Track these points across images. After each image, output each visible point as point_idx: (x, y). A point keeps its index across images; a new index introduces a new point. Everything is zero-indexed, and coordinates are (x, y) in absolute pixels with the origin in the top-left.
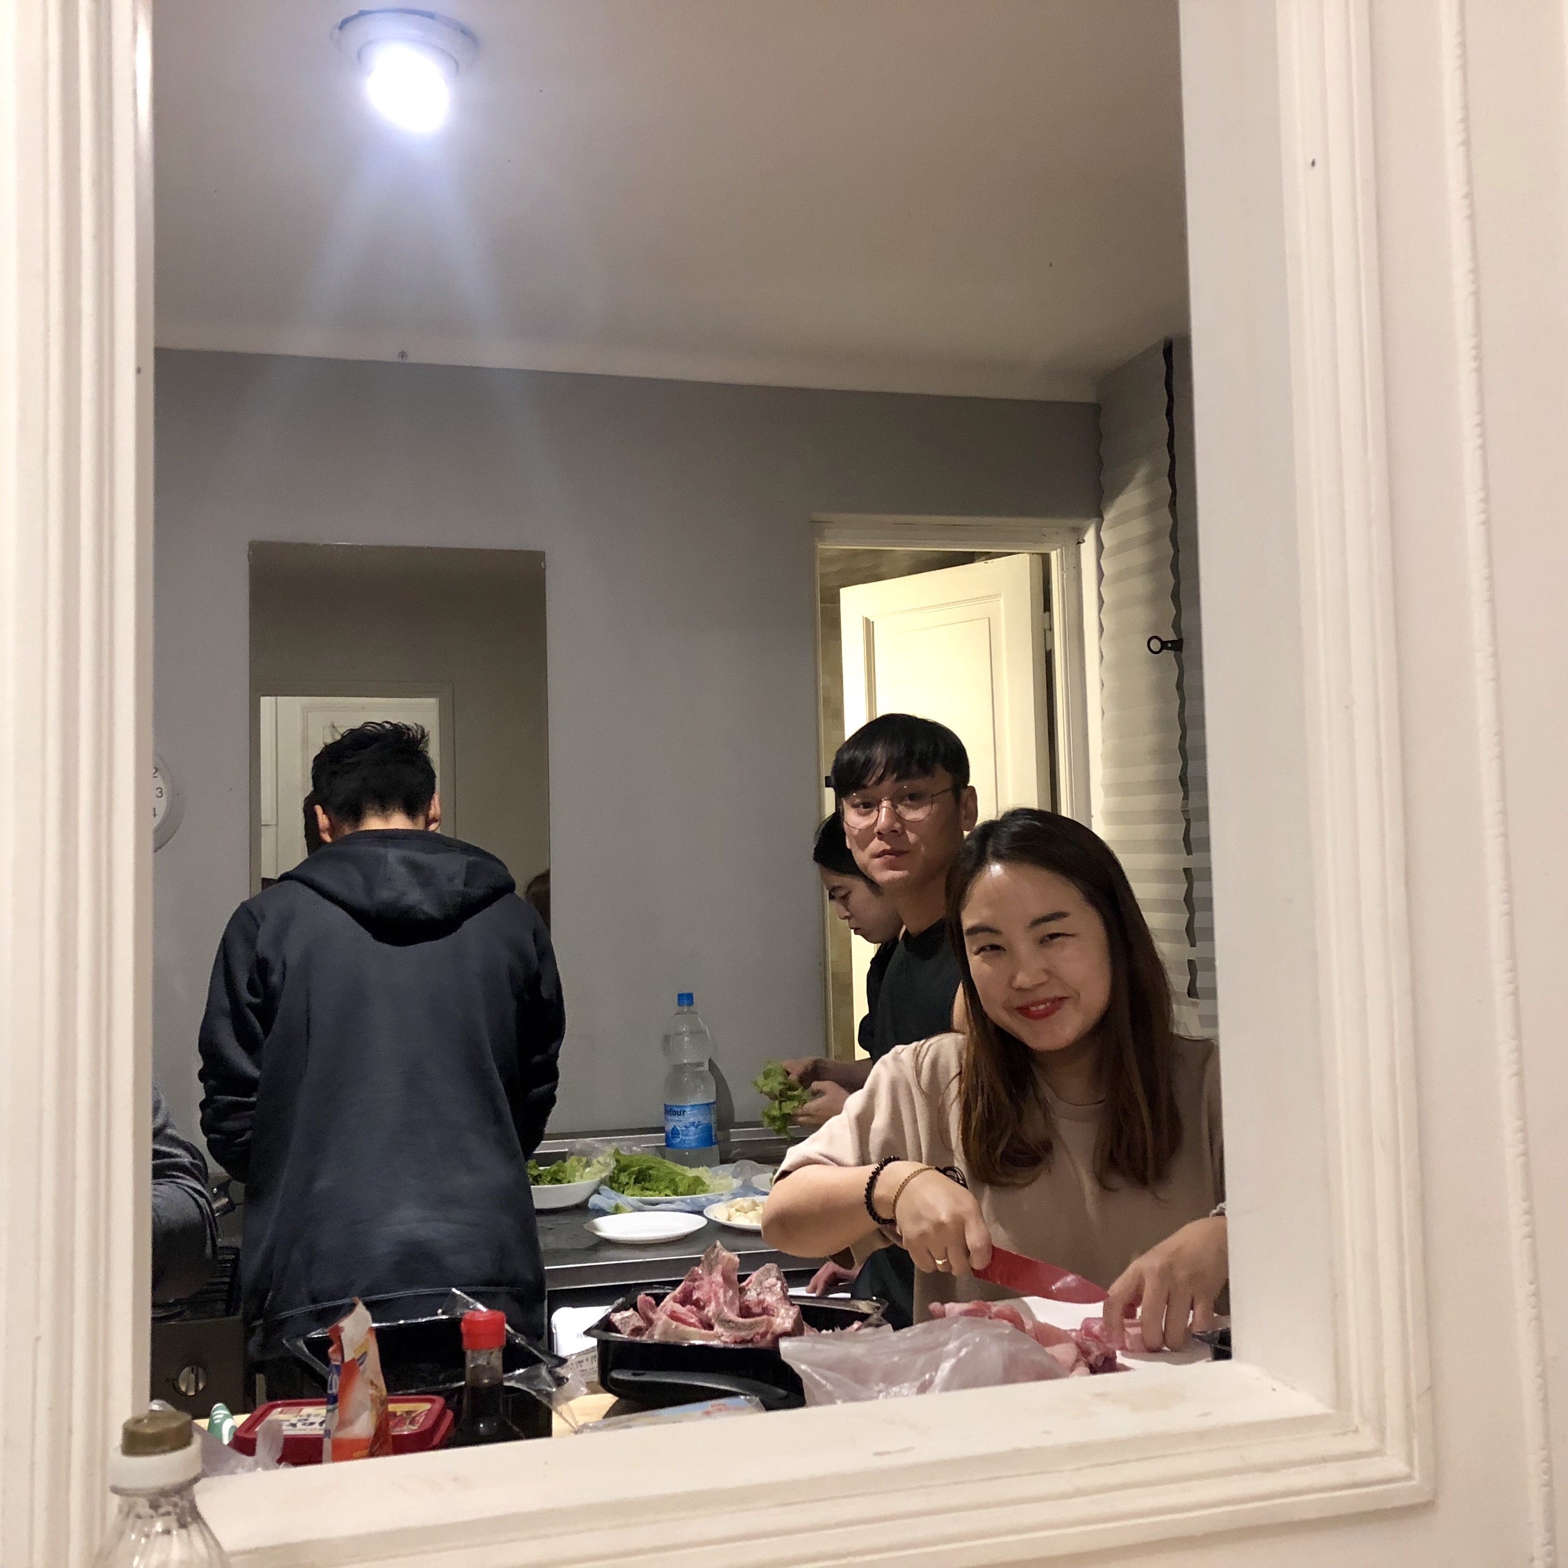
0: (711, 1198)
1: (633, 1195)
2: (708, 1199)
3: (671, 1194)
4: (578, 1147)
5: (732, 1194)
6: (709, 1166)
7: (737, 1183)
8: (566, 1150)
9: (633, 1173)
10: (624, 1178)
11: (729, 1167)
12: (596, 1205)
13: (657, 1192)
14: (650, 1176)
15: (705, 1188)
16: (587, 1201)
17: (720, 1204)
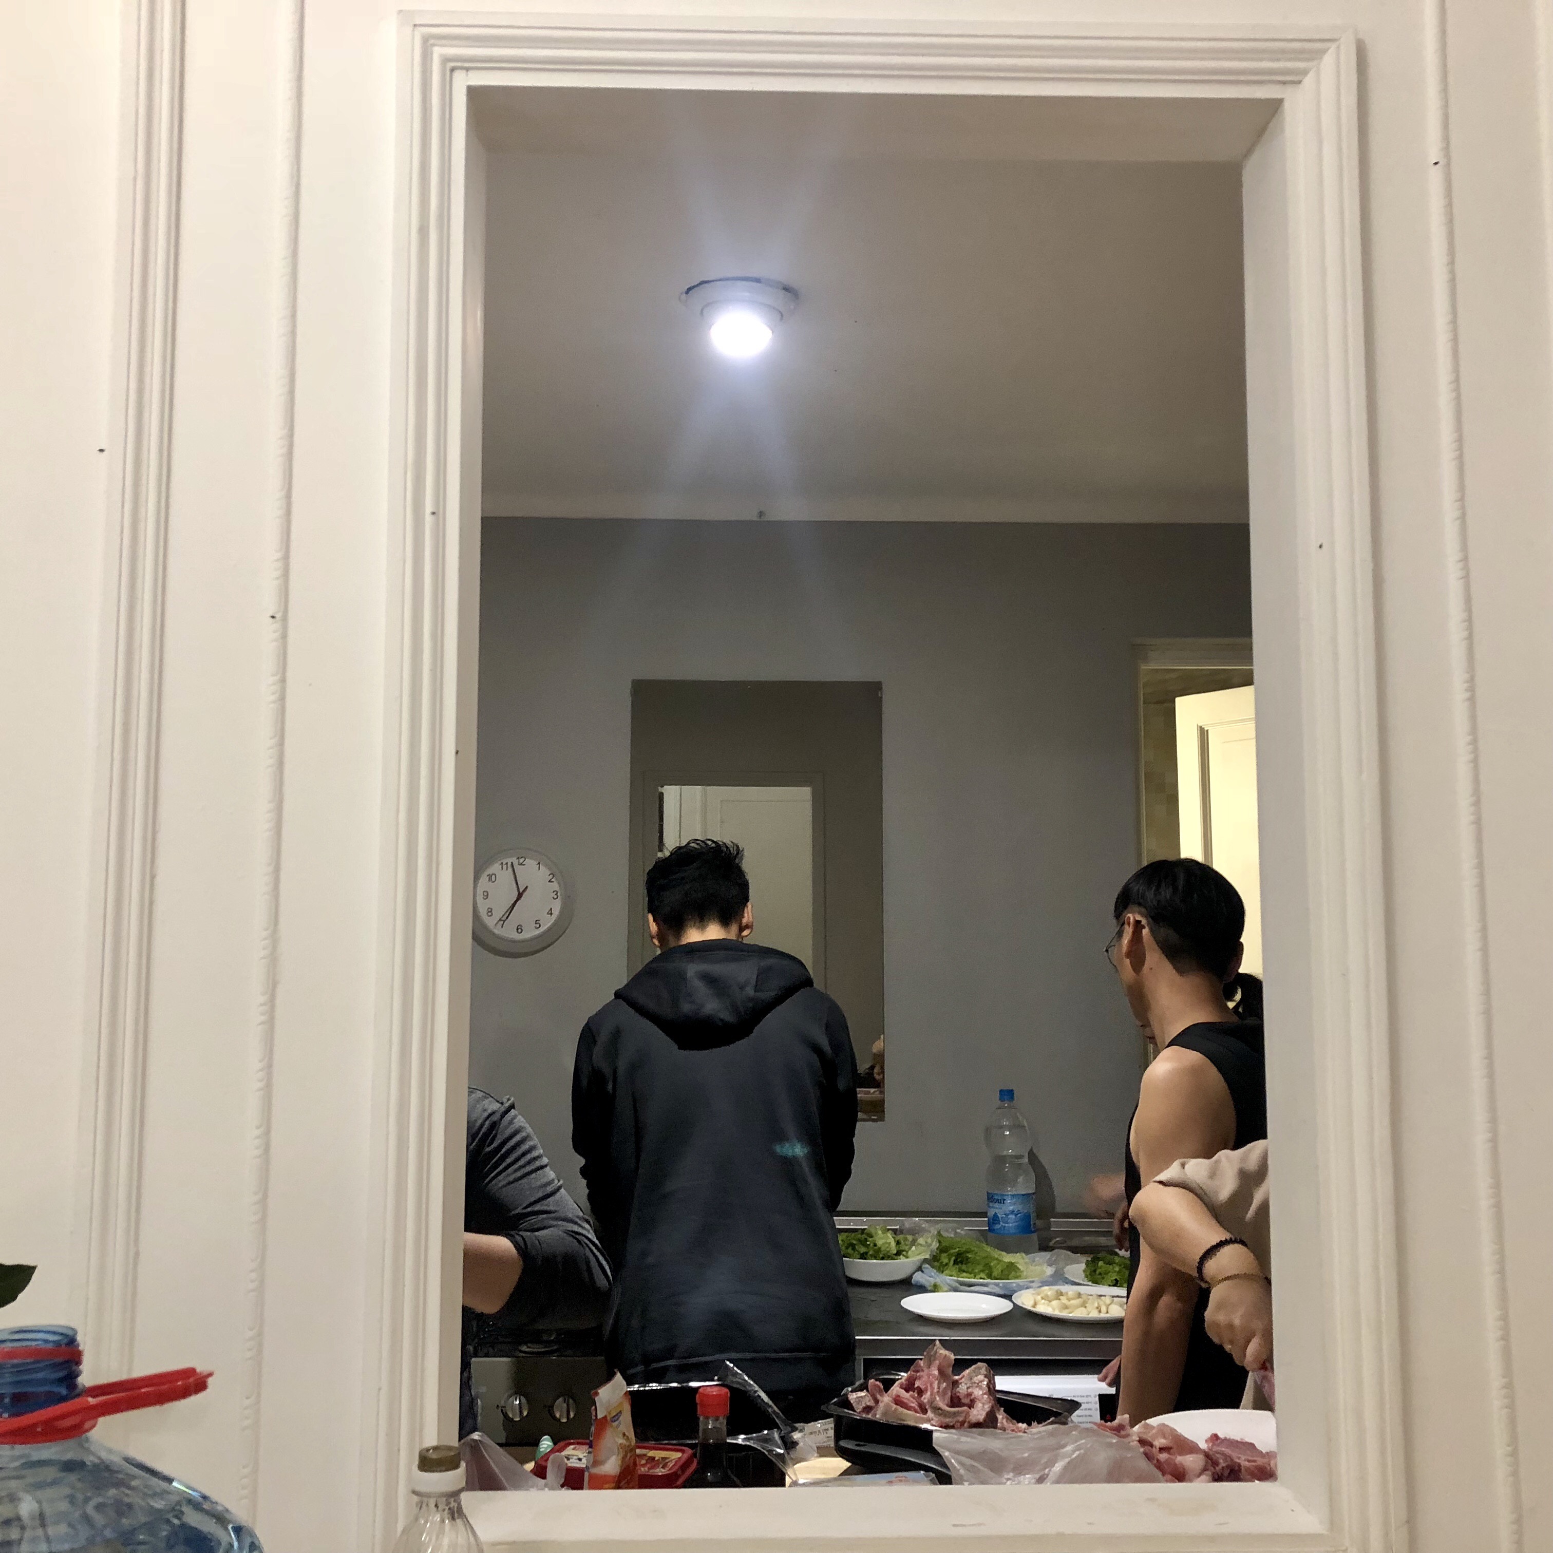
0: (1021, 1284)
1: (951, 1276)
2: (1018, 1285)
3: (985, 1277)
4: (907, 1225)
5: (1041, 1283)
6: (1027, 1252)
7: (1049, 1271)
8: (898, 1227)
9: (952, 1255)
10: (944, 1259)
11: (1046, 1255)
12: (918, 1282)
13: (972, 1275)
14: (967, 1258)
15: (1018, 1274)
16: (911, 1277)
17: (1030, 1291)
